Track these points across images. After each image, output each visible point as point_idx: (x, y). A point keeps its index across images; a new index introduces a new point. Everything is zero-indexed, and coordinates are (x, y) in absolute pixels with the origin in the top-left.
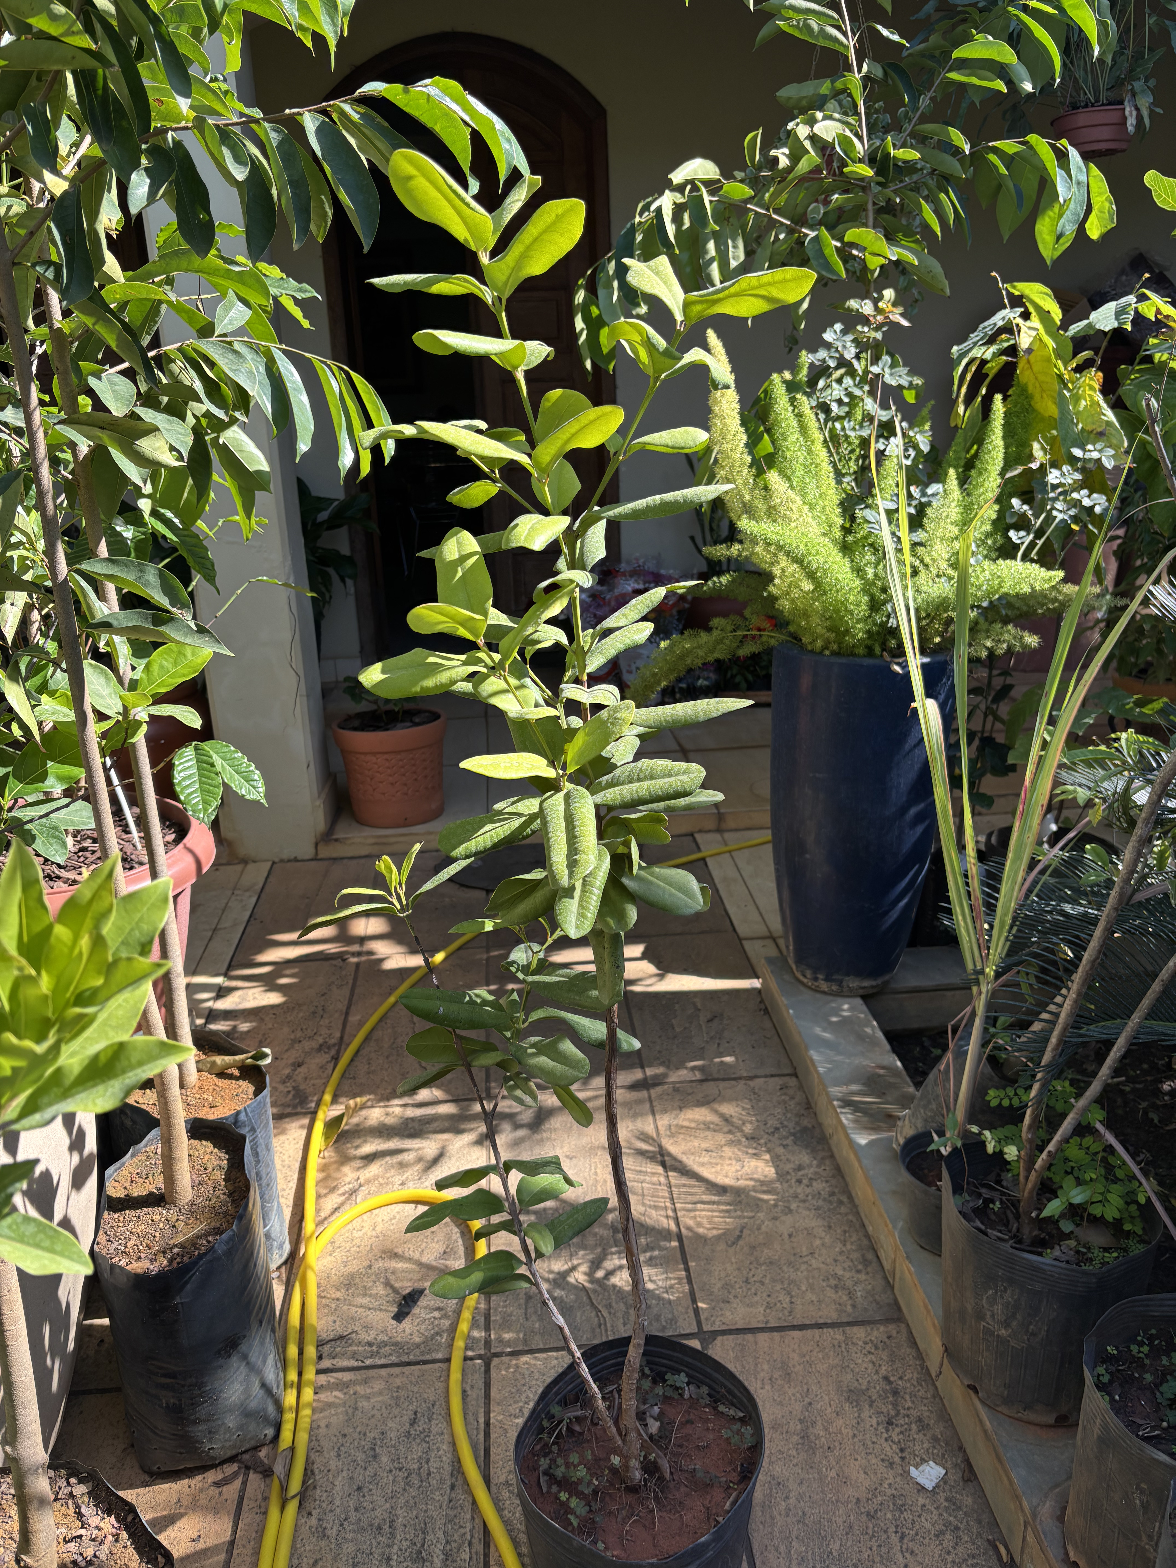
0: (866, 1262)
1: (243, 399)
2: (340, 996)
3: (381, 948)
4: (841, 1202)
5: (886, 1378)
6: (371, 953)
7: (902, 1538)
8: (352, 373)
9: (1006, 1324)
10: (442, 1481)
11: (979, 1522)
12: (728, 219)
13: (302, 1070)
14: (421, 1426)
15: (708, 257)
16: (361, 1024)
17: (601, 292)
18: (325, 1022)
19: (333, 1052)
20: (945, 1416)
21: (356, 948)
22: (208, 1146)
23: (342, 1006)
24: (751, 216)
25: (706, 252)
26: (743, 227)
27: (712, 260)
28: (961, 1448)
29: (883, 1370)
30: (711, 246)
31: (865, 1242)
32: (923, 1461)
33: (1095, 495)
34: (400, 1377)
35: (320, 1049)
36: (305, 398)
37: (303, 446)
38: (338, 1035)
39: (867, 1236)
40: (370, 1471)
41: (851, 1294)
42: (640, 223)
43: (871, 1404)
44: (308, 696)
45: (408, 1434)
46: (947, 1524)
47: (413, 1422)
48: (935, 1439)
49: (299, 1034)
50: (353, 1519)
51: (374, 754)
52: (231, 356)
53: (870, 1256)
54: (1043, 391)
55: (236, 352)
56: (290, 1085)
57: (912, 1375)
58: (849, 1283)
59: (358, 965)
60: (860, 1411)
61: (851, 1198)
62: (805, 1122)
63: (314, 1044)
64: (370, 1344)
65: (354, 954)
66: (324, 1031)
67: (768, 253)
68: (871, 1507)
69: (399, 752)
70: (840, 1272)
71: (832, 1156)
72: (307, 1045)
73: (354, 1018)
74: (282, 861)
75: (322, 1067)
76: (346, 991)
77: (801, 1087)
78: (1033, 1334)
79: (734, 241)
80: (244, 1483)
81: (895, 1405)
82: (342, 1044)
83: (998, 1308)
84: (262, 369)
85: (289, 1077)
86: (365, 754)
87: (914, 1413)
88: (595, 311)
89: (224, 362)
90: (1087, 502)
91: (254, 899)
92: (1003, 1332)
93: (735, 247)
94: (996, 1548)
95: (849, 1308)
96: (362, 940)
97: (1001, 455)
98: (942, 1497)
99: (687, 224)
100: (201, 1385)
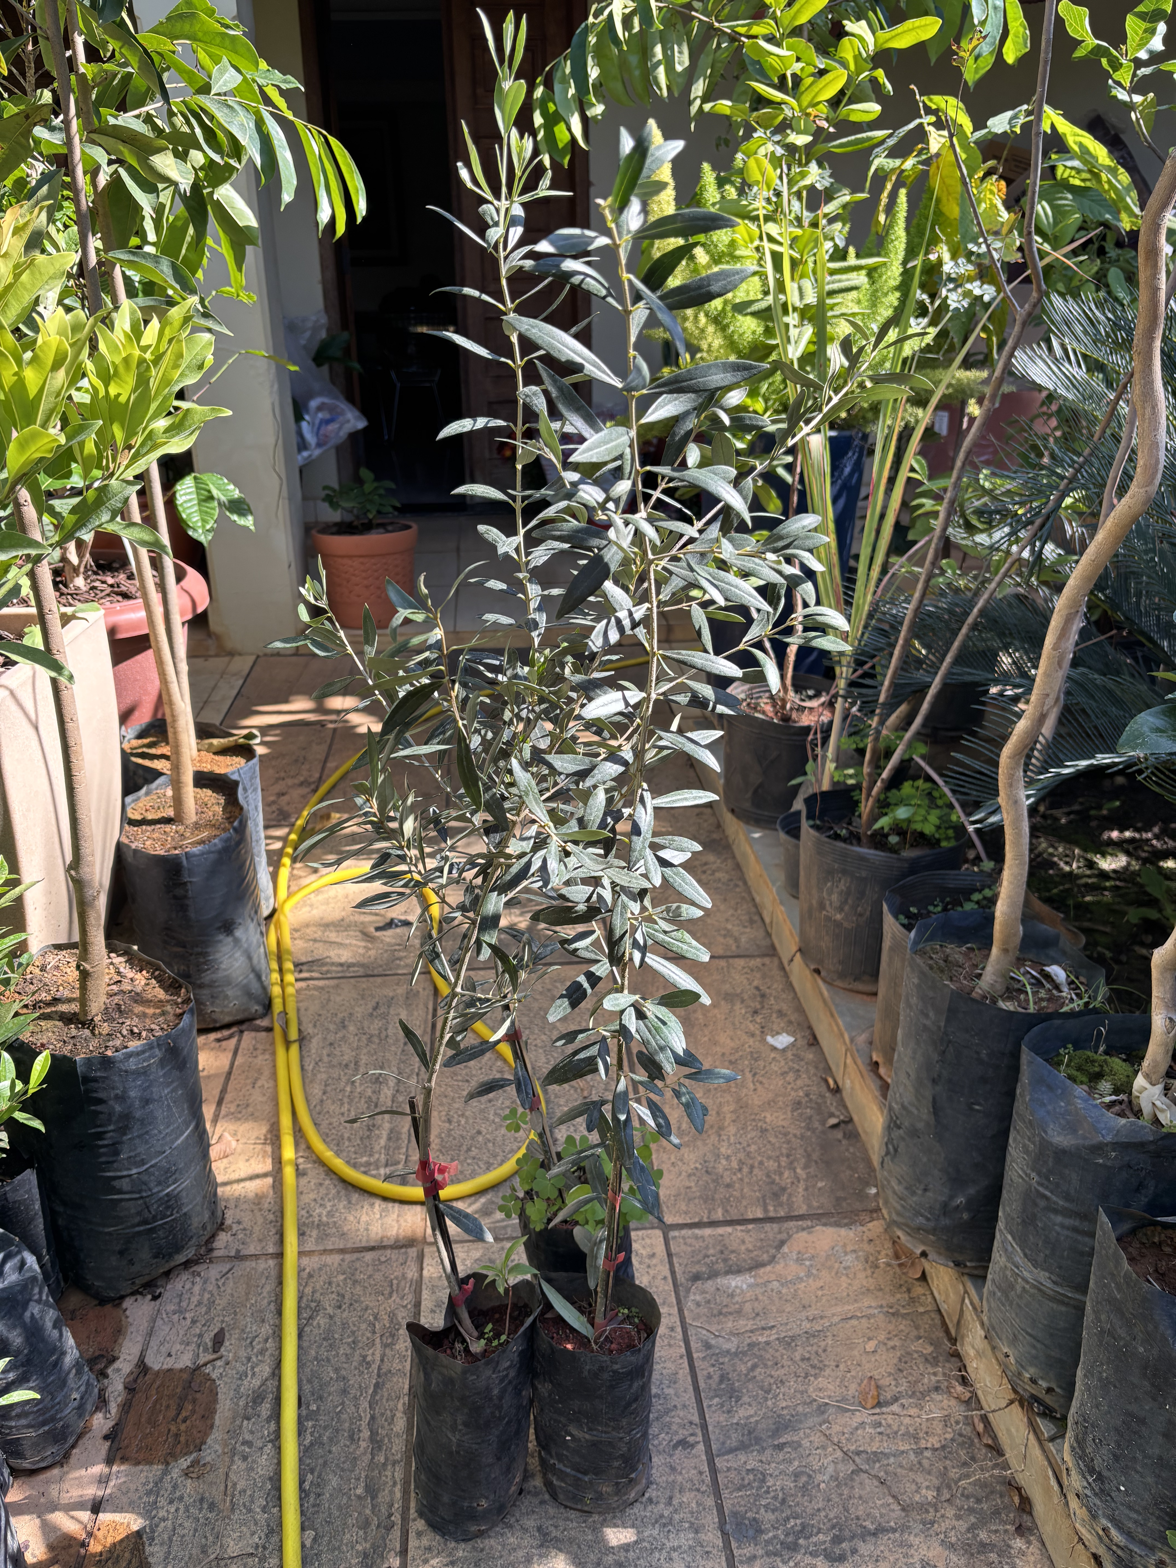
0: (752, 922)
1: (237, 149)
2: (318, 751)
3: (355, 718)
4: (736, 886)
5: (757, 988)
6: (346, 721)
7: (754, 1075)
8: (330, 138)
9: (841, 909)
10: (397, 1040)
11: (816, 1068)
12: (674, 25)
13: (286, 798)
14: (382, 1010)
15: (655, 60)
16: (337, 768)
17: (557, 87)
18: (306, 766)
19: (313, 787)
20: (800, 1009)
21: (333, 717)
22: (209, 792)
23: (322, 757)
24: (696, 23)
25: (654, 56)
26: (689, 34)
27: (659, 63)
28: (810, 1028)
29: (755, 983)
30: (658, 49)
31: (753, 910)
32: (778, 1033)
33: (985, 286)
34: (364, 983)
35: (301, 784)
36: (288, 155)
37: (287, 197)
38: (317, 775)
39: (755, 906)
40: (340, 1035)
41: (736, 940)
42: (594, 24)
43: (743, 1001)
44: (290, 499)
45: (371, 1015)
46: (791, 1069)
47: (376, 1008)
48: (790, 1022)
49: (282, 774)
50: (326, 1059)
51: (350, 557)
52: (226, 110)
53: (756, 918)
54: (949, 194)
55: (229, 106)
56: (274, 808)
57: (778, 986)
58: (736, 934)
59: (335, 730)
60: (733, 1005)
61: (745, 883)
62: (715, 836)
63: (296, 781)
64: (341, 965)
65: (331, 722)
66: (305, 773)
67: (710, 60)
68: (733, 1058)
69: (373, 556)
70: (729, 926)
71: (734, 857)
72: (290, 782)
73: (331, 765)
74: (266, 655)
75: (303, 797)
76: (325, 747)
77: (714, 814)
78: (861, 915)
79: (679, 45)
80: (239, 1041)
81: (761, 1003)
82: (320, 781)
83: (835, 897)
84: (252, 125)
85: (274, 802)
86: (342, 557)
87: (776, 1007)
88: (552, 107)
89: (220, 115)
90: (977, 292)
91: (241, 682)
92: (838, 917)
93: (680, 52)
94: (826, 1081)
95: (734, 948)
96: (338, 712)
97: (902, 246)
98: (789, 1054)
99: (637, 28)
100: (205, 954)
